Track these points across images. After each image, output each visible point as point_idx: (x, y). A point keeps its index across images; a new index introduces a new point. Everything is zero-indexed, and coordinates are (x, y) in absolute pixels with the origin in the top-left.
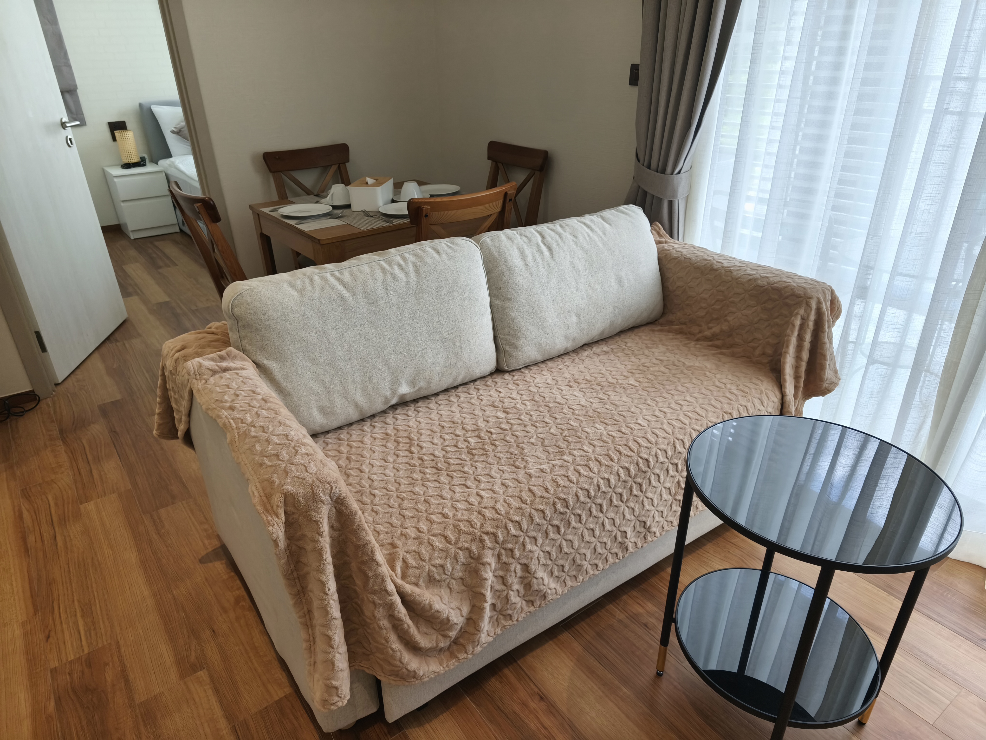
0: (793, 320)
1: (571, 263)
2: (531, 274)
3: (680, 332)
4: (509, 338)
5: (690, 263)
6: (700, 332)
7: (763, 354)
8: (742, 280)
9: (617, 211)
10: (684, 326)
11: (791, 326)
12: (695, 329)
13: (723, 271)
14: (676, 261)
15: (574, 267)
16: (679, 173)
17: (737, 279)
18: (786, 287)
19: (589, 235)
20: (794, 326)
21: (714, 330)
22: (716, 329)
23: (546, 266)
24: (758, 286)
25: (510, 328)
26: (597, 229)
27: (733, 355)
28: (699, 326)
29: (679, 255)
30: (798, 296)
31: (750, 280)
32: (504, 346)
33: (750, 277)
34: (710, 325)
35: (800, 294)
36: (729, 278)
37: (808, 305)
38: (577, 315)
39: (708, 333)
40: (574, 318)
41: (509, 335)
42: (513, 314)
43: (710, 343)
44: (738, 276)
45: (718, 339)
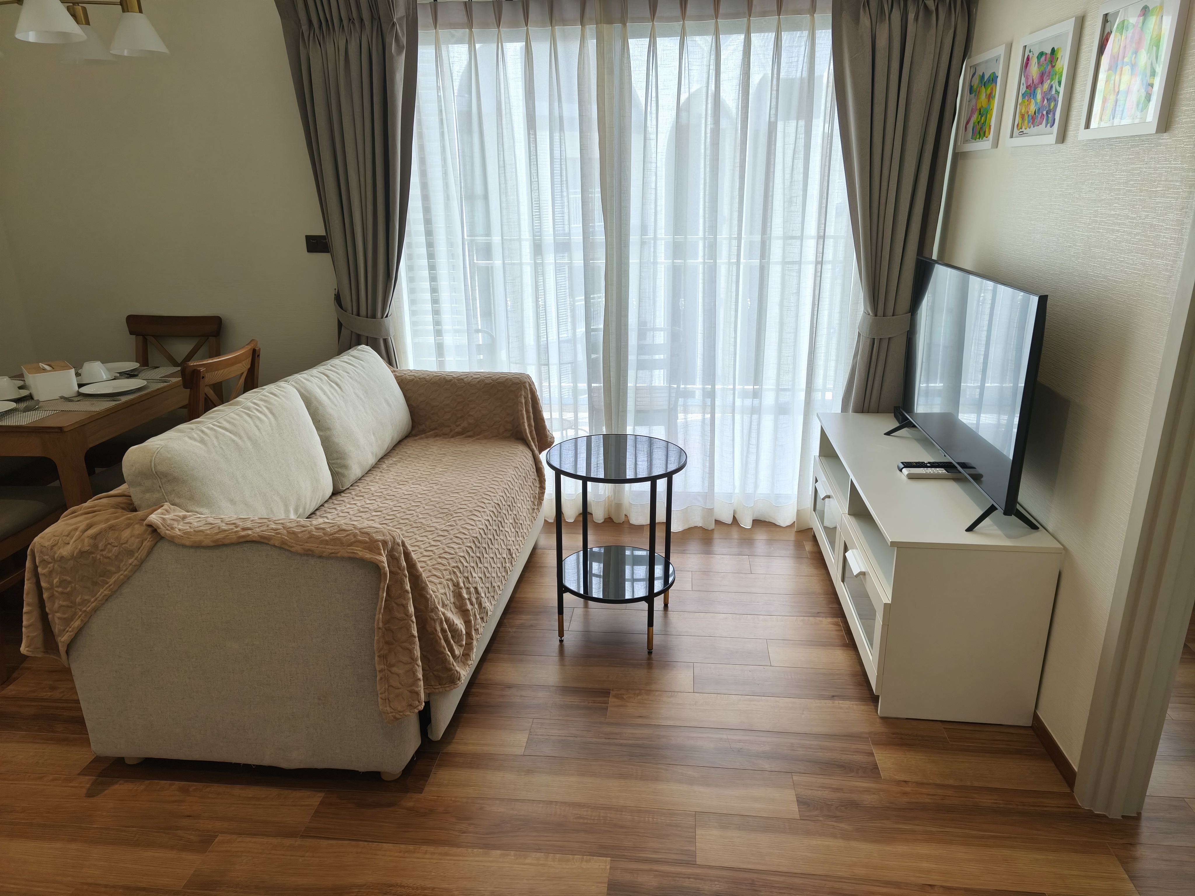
0: (520, 400)
1: (355, 393)
2: (336, 406)
3: (436, 436)
4: (339, 461)
5: (426, 381)
6: (451, 431)
7: (506, 430)
8: (473, 383)
9: (358, 350)
10: (436, 431)
11: (519, 404)
12: (446, 430)
13: (456, 380)
14: (413, 382)
15: (358, 397)
16: (387, 316)
17: (469, 383)
18: (507, 380)
19: (355, 371)
20: (522, 403)
21: (462, 425)
22: (464, 424)
23: (342, 398)
24: (487, 384)
25: (337, 452)
26: (357, 365)
27: (486, 438)
28: (449, 426)
29: (413, 377)
30: (517, 384)
31: (479, 382)
32: (336, 469)
33: (478, 380)
34: (458, 423)
35: (517, 382)
36: (463, 384)
37: (525, 388)
38: (374, 434)
39: (458, 429)
40: (372, 437)
41: (337, 459)
42: (336, 440)
43: (464, 436)
44: (468, 382)
45: (468, 431)
